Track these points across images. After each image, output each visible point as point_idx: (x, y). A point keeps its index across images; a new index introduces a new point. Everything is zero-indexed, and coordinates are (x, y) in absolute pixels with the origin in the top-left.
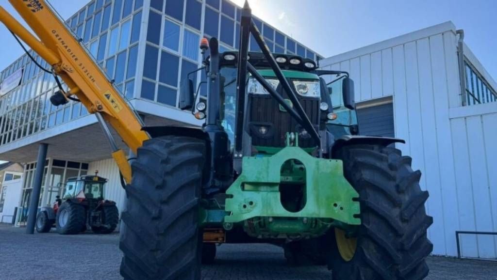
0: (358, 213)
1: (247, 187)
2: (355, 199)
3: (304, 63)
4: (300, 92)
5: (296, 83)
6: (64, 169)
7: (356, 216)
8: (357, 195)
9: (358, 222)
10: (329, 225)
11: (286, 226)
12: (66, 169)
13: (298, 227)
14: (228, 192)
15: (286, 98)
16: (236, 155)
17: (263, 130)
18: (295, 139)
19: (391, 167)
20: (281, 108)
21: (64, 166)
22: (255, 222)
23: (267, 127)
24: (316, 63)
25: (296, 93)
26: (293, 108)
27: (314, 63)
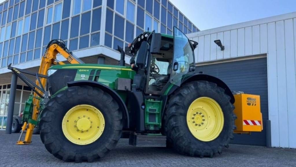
6: (21, 92)
12: (22, 91)
21: (21, 89)
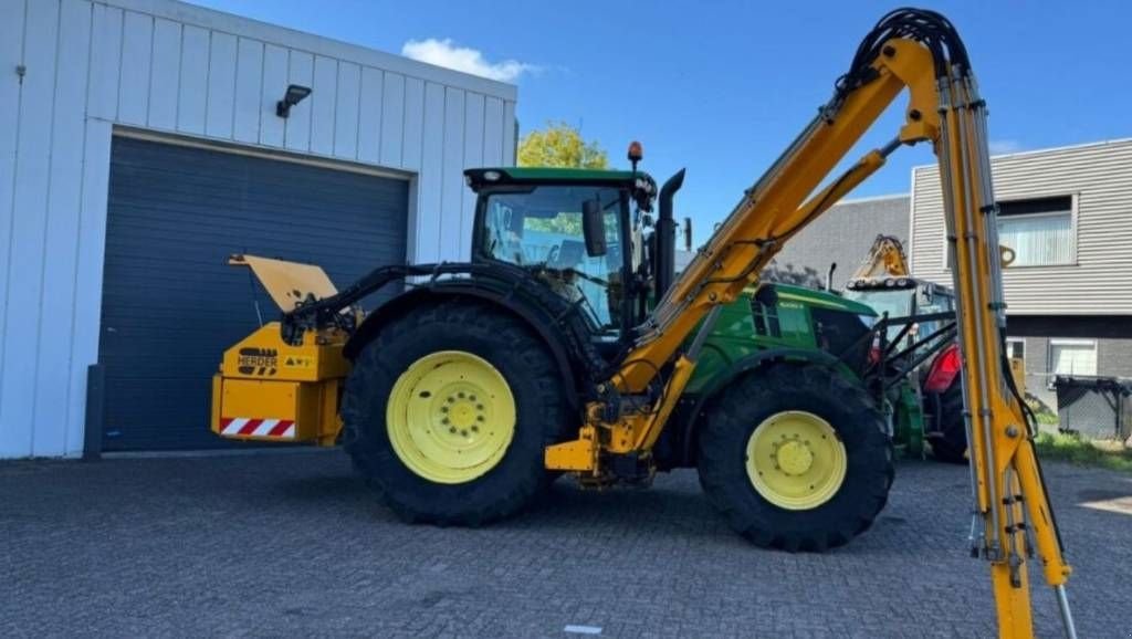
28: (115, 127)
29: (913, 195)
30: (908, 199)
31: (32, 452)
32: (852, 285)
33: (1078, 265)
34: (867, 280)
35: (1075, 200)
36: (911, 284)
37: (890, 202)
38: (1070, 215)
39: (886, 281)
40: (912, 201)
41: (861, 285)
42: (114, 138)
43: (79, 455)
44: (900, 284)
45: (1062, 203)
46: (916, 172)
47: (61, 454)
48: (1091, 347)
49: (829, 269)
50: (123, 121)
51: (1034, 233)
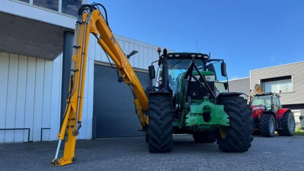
0: (229, 122)
1: (192, 115)
2: (228, 118)
3: (204, 56)
4: (208, 80)
5: (206, 77)
7: (228, 123)
8: (228, 117)
9: (228, 125)
10: (219, 126)
11: (204, 127)
13: (208, 127)
14: (187, 116)
15: (202, 82)
16: (186, 104)
17: (194, 94)
18: (207, 99)
19: (239, 103)
20: (201, 86)
22: (194, 126)
23: (196, 93)
24: (209, 55)
25: (206, 80)
26: (205, 86)
27: (208, 56)
28: (95, 61)
29: (250, 77)
30: (249, 78)
31: (79, 138)
32: (255, 95)
33: (294, 92)
34: (259, 93)
35: (292, 76)
36: (271, 94)
37: (244, 79)
38: (291, 80)
39: (264, 93)
40: (250, 79)
41: (258, 95)
42: (95, 64)
43: (91, 138)
44: (268, 94)
45: (289, 77)
46: (251, 71)
47: (85, 139)
48: (299, 112)
49: (250, 91)
50: (97, 59)
51: (282, 85)
